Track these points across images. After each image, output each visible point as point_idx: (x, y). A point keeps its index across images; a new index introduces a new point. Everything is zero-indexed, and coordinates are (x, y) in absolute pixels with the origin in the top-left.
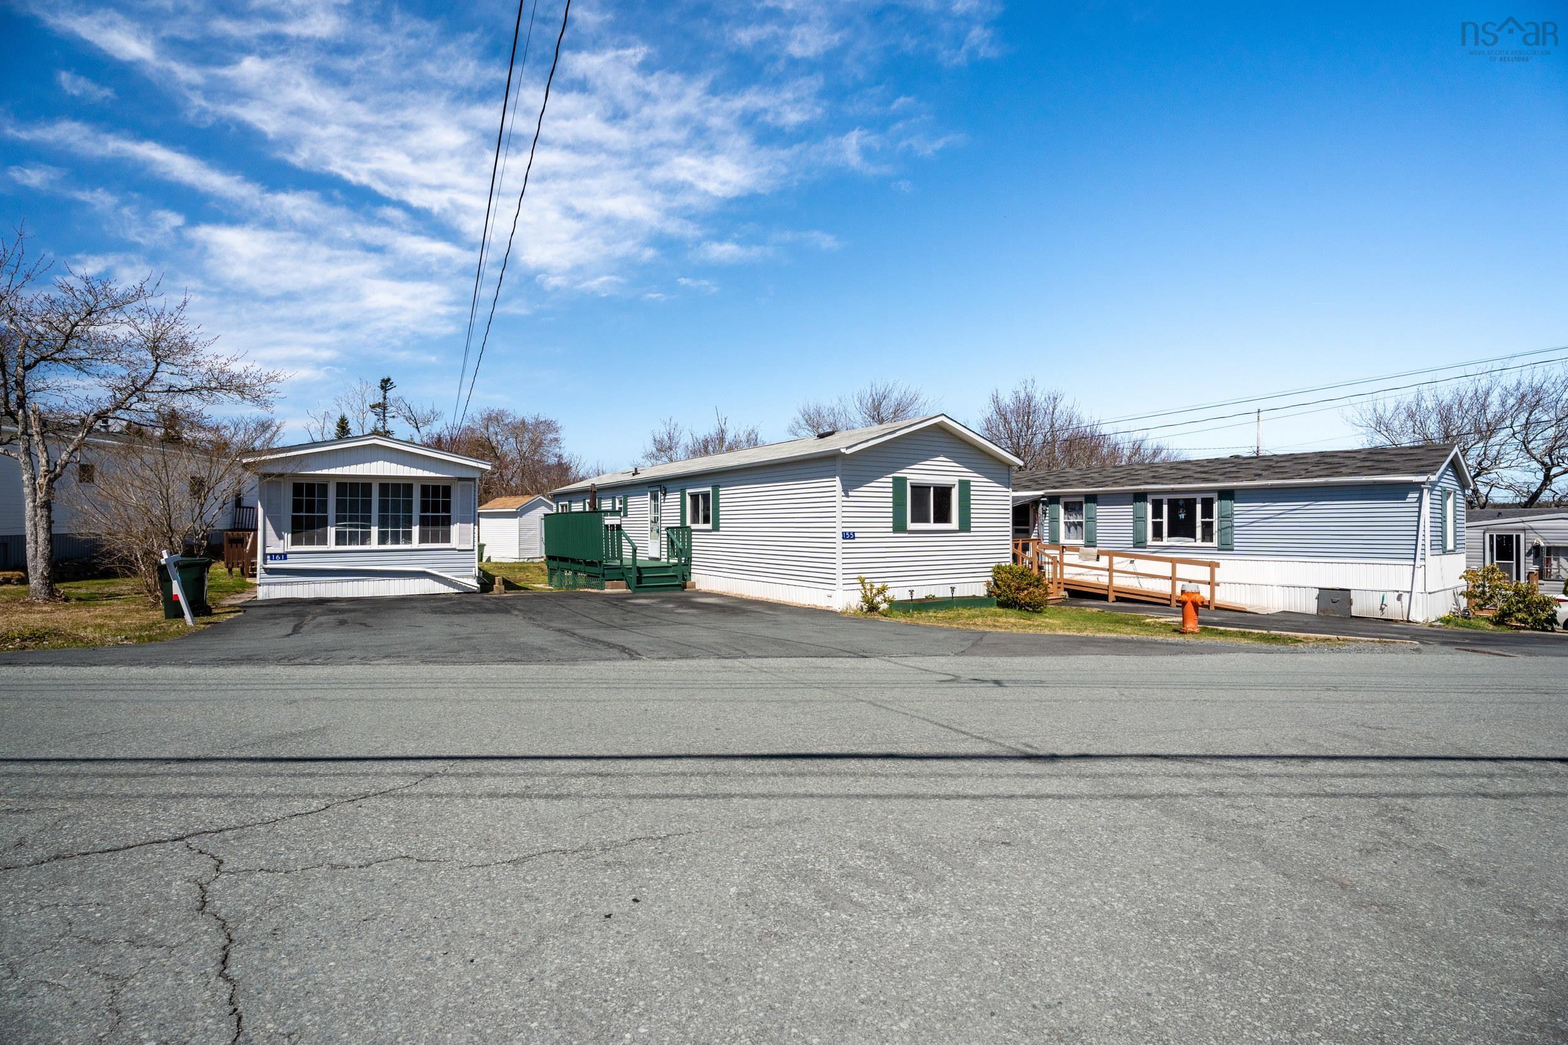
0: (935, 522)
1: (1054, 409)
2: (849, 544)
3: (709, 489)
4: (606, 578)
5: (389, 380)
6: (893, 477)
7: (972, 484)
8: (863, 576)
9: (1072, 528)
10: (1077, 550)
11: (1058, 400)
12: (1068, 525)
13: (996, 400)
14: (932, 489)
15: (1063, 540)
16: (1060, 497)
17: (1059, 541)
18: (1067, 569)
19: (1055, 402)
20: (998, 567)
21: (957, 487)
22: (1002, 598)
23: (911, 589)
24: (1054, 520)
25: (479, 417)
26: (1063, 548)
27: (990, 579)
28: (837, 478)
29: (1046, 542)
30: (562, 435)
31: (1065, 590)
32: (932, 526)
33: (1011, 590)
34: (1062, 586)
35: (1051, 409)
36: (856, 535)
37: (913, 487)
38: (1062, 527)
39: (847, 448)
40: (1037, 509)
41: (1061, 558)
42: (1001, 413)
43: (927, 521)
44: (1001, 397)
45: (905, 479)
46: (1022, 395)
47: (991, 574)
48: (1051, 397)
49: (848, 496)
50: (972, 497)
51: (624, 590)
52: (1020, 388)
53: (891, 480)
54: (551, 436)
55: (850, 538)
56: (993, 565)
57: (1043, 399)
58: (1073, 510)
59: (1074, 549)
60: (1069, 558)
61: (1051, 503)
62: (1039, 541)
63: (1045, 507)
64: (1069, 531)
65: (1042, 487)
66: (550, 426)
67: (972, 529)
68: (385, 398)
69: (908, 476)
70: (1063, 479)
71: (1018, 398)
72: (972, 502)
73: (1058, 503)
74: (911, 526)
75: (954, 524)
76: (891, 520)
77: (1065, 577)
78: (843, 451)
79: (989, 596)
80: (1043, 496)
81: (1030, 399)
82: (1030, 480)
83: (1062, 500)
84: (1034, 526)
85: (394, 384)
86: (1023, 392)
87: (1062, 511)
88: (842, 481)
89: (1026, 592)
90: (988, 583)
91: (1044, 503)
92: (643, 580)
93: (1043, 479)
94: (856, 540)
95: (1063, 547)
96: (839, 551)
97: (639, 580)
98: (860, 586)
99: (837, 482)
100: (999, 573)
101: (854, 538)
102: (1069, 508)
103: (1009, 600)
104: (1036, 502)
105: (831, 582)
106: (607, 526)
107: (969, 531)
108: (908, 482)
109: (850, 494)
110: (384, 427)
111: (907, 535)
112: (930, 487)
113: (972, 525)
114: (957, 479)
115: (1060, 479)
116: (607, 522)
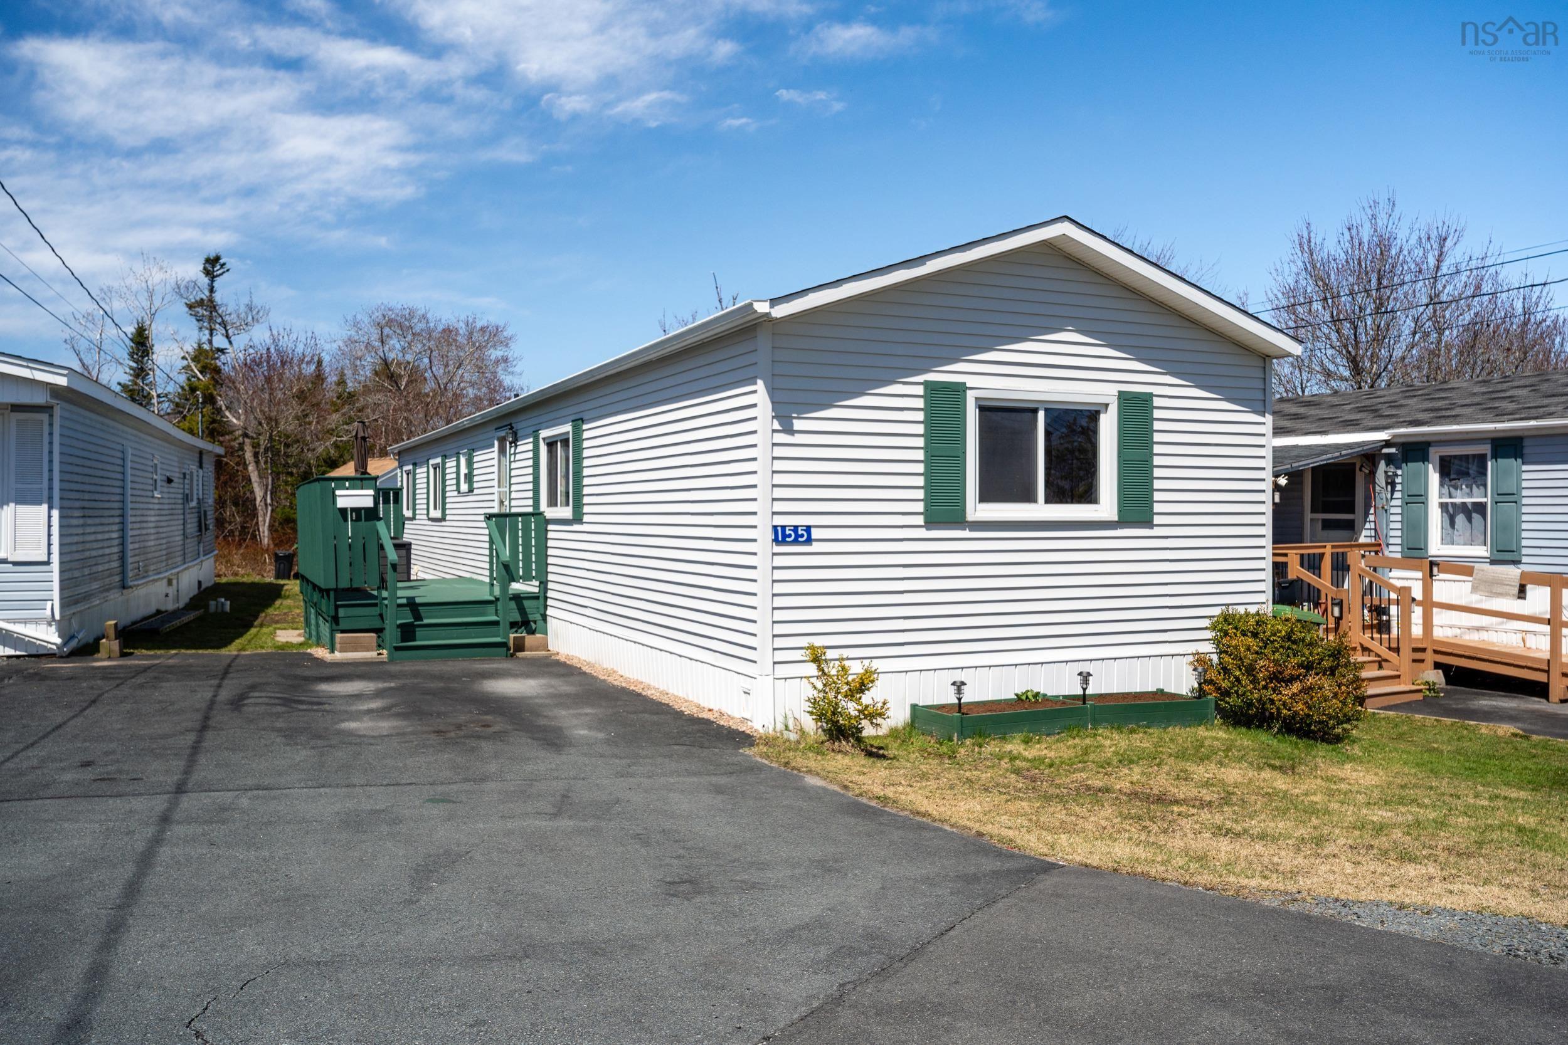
0: (1048, 501)
1: (1440, 260)
2: (793, 556)
3: (567, 428)
4: (342, 626)
5: (217, 259)
6: (926, 384)
7: (1157, 402)
8: (819, 642)
9: (1460, 519)
10: (1468, 571)
11: (1449, 243)
12: (1450, 512)
13: (1306, 245)
14: (1041, 415)
15: (1436, 547)
16: (1428, 444)
17: (1425, 548)
18: (1440, 617)
19: (1442, 247)
20: (1226, 618)
21: (1113, 409)
22: (1232, 700)
23: (959, 676)
24: (1416, 499)
25: (366, 320)
26: (1432, 567)
27: (1208, 648)
28: (760, 385)
29: (1394, 551)
30: (514, 351)
31: (1437, 666)
32: (1041, 510)
33: (1255, 681)
34: (1430, 657)
35: (1432, 261)
36: (816, 534)
37: (986, 410)
38: (1435, 516)
39: (774, 302)
40: (1373, 473)
41: (1427, 590)
42: (1317, 271)
43: (1028, 496)
44: (1316, 239)
45: (961, 388)
46: (1366, 234)
47: (1209, 634)
48: (1434, 234)
49: (790, 431)
50: (1157, 437)
51: (371, 655)
52: (1361, 218)
53: (920, 390)
54: (495, 354)
55: (796, 542)
56: (1217, 611)
57: (1413, 241)
58: (1463, 474)
59: (1462, 568)
60: (1447, 588)
61: (1406, 460)
62: (1376, 547)
63: (1392, 469)
64: (1452, 524)
65: (1386, 422)
66: (493, 335)
67: (1157, 520)
68: (212, 290)
69: (970, 381)
70: (1440, 404)
71: (1356, 241)
72: (1157, 449)
73: (1425, 459)
74: (978, 510)
75: (1107, 506)
76: (920, 494)
77: (1438, 633)
78: (762, 308)
79: (1201, 692)
80: (1388, 444)
81: (1384, 245)
82: (1360, 410)
83: (1435, 453)
84: (1367, 514)
85: (227, 267)
86: (1367, 225)
87: (1434, 478)
88: (772, 391)
89: (1296, 687)
90: (1200, 661)
91: (1390, 459)
92: (419, 633)
93: (1393, 405)
94: (816, 547)
95: (1432, 564)
96: (762, 574)
97: (407, 632)
98: (812, 669)
99: (759, 394)
100: (1226, 634)
101: (809, 541)
102: (1451, 470)
103: (1250, 705)
104: (1370, 457)
105: (745, 654)
106: (343, 511)
107: (1149, 524)
108: (971, 396)
109: (798, 425)
110: (210, 342)
111: (966, 534)
112: (1035, 411)
113: (1157, 508)
114: (1114, 389)
115: (1430, 405)
116: (341, 503)
